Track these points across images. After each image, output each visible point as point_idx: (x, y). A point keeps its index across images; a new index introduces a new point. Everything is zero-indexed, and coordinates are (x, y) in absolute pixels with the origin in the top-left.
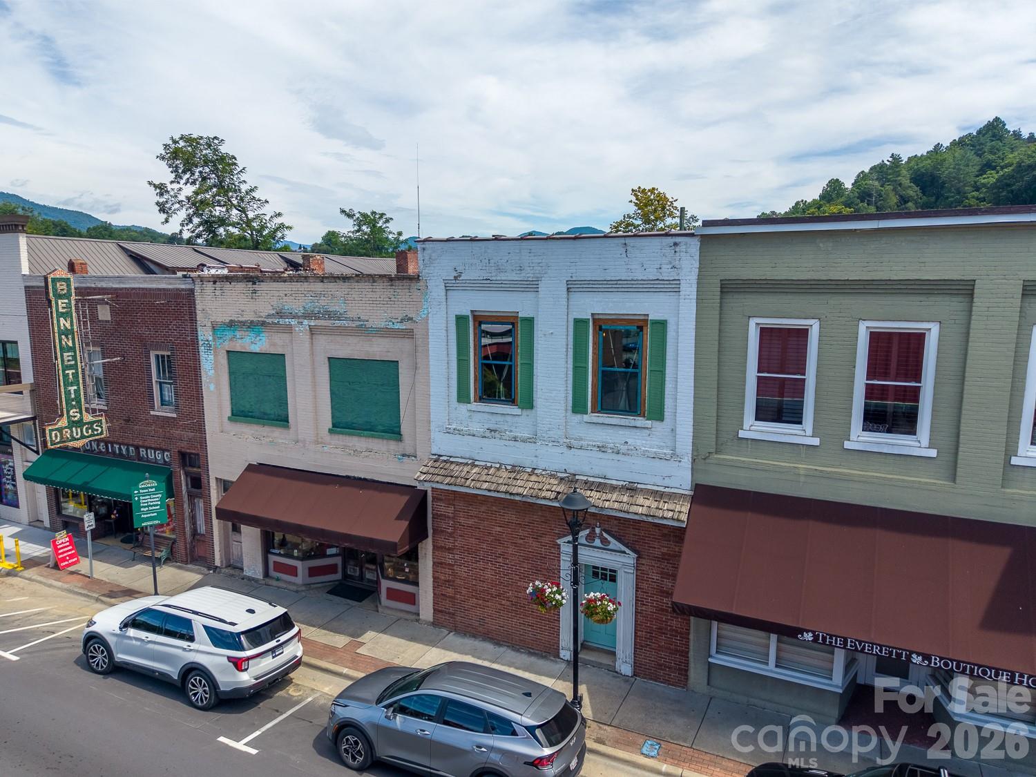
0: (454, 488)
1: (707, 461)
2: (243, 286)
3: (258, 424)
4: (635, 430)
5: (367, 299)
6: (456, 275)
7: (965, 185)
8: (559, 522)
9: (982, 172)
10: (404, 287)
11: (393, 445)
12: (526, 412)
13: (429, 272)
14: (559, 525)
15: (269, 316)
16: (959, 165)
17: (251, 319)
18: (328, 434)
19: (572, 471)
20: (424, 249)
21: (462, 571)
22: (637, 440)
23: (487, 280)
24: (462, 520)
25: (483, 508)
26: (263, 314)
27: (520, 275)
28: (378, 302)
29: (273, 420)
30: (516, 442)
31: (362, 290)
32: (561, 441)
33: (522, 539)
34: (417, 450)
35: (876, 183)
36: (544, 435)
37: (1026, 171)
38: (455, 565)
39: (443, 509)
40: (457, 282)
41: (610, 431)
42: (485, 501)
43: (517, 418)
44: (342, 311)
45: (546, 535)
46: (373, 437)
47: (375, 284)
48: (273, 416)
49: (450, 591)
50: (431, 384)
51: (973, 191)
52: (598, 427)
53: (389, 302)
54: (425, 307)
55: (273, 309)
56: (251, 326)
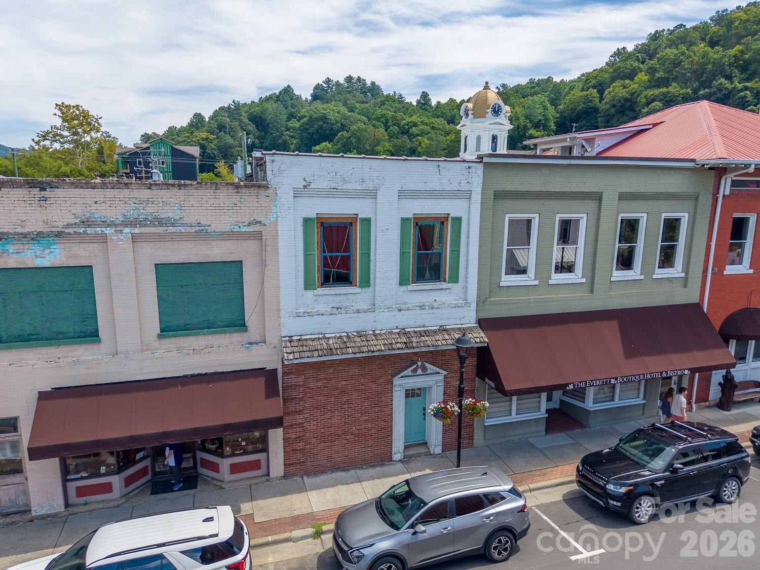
0: (303, 361)
1: (485, 303)
2: (24, 193)
3: (51, 345)
4: (441, 291)
5: (209, 205)
6: (305, 184)
7: (281, 127)
8: (392, 365)
9: (289, 119)
10: (252, 194)
11: (236, 337)
12: (364, 290)
13: (278, 181)
14: (392, 367)
15: (68, 226)
16: (277, 113)
17: (38, 230)
18: (157, 339)
19: (402, 327)
20: (273, 161)
21: (311, 426)
22: (441, 297)
23: (333, 188)
24: (311, 385)
25: (331, 370)
26: (60, 224)
27: (362, 186)
28: (222, 208)
29: (73, 338)
30: (359, 314)
31: (202, 197)
32: (394, 307)
33: (364, 385)
34: (266, 336)
35: (228, 119)
36: (381, 305)
37: (314, 122)
38: (304, 423)
39: (293, 379)
40: (306, 190)
41: (425, 294)
42: (332, 364)
43: (357, 295)
44: (177, 217)
45: (382, 377)
46: (214, 333)
47: (218, 191)
48: (72, 334)
49: (301, 445)
50: (281, 278)
51: (286, 131)
52: (417, 292)
53: (234, 208)
54: (274, 211)
55: (76, 218)
56: (37, 237)
